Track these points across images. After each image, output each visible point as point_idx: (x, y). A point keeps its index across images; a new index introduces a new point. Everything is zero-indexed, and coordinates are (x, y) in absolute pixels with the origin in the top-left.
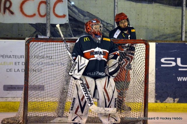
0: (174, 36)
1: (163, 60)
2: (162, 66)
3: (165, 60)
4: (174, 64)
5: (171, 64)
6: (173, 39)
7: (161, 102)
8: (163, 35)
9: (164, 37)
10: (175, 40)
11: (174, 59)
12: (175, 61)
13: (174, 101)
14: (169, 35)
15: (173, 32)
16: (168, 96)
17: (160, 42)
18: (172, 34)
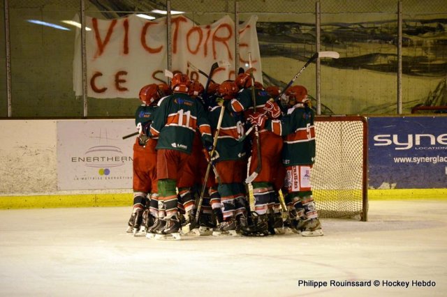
0: (385, 108)
1: (376, 138)
2: (375, 145)
3: (379, 138)
4: (389, 142)
5: (386, 142)
6: (384, 110)
7: (376, 189)
8: (372, 107)
9: (373, 109)
10: (387, 113)
11: (389, 136)
12: (391, 138)
13: (391, 187)
14: (379, 106)
15: (384, 103)
16: (383, 181)
17: (371, 116)
18: (383, 105)
